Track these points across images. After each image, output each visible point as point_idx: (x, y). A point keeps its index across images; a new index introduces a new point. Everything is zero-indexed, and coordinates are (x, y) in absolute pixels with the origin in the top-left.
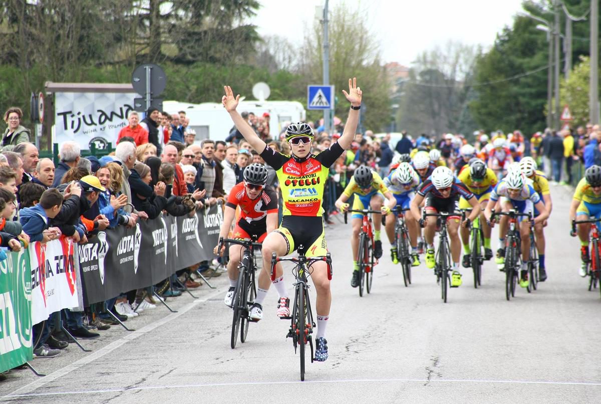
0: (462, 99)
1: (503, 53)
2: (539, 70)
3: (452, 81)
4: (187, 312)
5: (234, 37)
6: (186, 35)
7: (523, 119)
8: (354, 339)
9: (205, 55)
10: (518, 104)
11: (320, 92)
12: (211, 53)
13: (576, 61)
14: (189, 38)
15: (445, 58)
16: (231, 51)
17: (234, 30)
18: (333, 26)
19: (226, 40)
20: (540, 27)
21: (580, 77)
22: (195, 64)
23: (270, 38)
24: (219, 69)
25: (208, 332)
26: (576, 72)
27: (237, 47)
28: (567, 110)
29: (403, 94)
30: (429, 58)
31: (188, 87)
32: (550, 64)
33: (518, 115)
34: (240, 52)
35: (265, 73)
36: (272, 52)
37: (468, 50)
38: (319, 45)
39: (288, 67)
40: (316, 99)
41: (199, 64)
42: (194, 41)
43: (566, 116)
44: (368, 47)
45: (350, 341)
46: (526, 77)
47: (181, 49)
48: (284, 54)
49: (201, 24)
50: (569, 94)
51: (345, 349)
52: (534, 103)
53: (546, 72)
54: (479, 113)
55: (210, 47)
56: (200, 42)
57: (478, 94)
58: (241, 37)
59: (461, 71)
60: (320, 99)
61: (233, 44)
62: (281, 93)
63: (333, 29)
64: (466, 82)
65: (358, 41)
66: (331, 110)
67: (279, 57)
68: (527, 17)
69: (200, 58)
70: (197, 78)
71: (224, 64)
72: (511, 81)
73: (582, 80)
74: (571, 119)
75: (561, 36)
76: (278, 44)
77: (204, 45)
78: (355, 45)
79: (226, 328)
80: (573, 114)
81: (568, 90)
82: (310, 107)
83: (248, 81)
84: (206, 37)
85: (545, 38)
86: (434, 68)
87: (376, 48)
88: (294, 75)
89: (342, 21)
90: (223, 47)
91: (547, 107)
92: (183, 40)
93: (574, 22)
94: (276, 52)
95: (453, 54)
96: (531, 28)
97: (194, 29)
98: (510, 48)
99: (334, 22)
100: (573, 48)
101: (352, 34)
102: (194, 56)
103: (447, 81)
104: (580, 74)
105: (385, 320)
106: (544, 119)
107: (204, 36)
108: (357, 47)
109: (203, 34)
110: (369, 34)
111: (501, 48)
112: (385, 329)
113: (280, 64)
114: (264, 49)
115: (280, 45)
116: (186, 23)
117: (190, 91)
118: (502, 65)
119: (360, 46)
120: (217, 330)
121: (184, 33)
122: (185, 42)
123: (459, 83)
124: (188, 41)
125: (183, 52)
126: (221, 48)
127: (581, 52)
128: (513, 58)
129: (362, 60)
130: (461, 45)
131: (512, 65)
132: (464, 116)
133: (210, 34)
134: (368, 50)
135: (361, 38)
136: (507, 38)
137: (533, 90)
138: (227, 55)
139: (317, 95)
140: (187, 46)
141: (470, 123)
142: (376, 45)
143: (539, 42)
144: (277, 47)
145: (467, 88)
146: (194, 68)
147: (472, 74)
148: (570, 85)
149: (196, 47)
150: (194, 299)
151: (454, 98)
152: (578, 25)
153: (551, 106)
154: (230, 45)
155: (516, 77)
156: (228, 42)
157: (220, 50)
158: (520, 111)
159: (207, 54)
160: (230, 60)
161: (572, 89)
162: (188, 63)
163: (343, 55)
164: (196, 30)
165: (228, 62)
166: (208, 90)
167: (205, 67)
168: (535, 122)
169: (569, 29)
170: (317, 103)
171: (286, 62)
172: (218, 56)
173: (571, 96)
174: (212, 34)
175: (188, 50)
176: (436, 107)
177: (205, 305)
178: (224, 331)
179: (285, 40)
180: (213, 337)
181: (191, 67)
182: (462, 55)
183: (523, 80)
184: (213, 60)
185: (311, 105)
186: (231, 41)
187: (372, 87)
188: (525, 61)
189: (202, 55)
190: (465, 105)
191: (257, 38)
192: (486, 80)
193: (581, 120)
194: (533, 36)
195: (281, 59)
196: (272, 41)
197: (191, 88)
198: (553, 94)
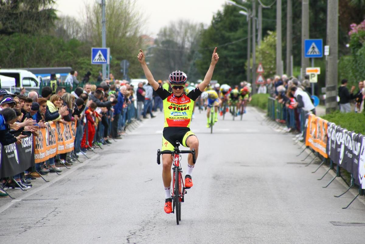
0: (190, 59)
1: (217, 29)
2: (241, 40)
3: (183, 47)
4: (6, 210)
5: (40, 16)
6: (8, 15)
7: (230, 72)
8: (132, 232)
9: (20, 28)
10: (227, 62)
11: (100, 52)
12: (25, 27)
13: (265, 34)
14: (10, 17)
15: (178, 32)
16: (38, 26)
17: (41, 12)
18: (107, 10)
19: (35, 18)
20: (242, 12)
21: (268, 45)
22: (14, 34)
23: (64, 18)
24: (30, 37)
25: (22, 226)
26: (265, 41)
27: (42, 22)
28: (260, 66)
29: (152, 55)
30: (168, 33)
31: (9, 49)
32: (249, 36)
33: (227, 70)
34: (44, 26)
35: (61, 41)
36: (65, 27)
37: (193, 28)
38: (98, 22)
39: (76, 37)
40: (97, 57)
41: (17, 34)
42: (13, 19)
43: (260, 70)
44: (130, 24)
45: (130, 234)
46: (232, 45)
47: (4, 24)
48: (73, 29)
49: (18, 7)
50: (260, 56)
51: (126, 241)
52: (238, 61)
53: (245, 41)
54: (202, 68)
55: (24, 23)
56: (17, 20)
57: (201, 55)
58: (45, 16)
59: (188, 41)
60: (100, 57)
61: (39, 21)
62: (73, 54)
63: (107, 12)
64: (191, 48)
65: (124, 20)
66: (107, 65)
67: (70, 31)
68: (233, 5)
69: (17, 30)
70: (15, 43)
71: (33, 35)
72: (222, 47)
73: (269, 47)
74: (263, 72)
75: (256, 18)
76: (69, 23)
77: (20, 21)
78: (122, 22)
79: (35, 223)
80: (264, 68)
81: (260, 53)
82: (93, 62)
83: (50, 46)
84: (21, 16)
85: (246, 20)
86: (171, 39)
87: (135, 25)
88: (80, 42)
89: (112, 6)
90: (33, 23)
91: (247, 64)
92: (6, 18)
93: (263, 9)
94: (68, 28)
95: (183, 30)
96: (235, 13)
97: (13, 11)
98: (222, 26)
99: (107, 7)
100: (263, 26)
101: (119, 15)
102: (13, 29)
103: (179, 48)
104: (268, 43)
105: (154, 216)
106: (244, 72)
107: (20, 15)
108: (123, 24)
109: (19, 14)
110: (131, 15)
111: (216, 26)
112: (155, 224)
113: (71, 35)
114: (60, 26)
115: (71, 24)
116: (8, 7)
117: (11, 51)
118: (217, 37)
119: (125, 23)
120: (29, 225)
121: (6, 13)
122: (7, 19)
123: (187, 48)
124: (9, 19)
125: (6, 26)
126: (31, 24)
127: (268, 28)
128: (223, 32)
129: (126, 32)
130: (188, 24)
131: (223, 37)
132: (191, 70)
133: (24, 14)
134: (130, 26)
135: (125, 18)
136: (219, 20)
137: (237, 53)
138: (36, 28)
139: (98, 54)
140: (9, 22)
141: (195, 75)
142: (136, 23)
143: (241, 22)
144: (68, 25)
145: (193, 52)
146: (12, 37)
147: (195, 43)
148: (262, 50)
149: (14, 22)
150: (12, 199)
151: (184, 59)
152: (266, 11)
153: (250, 63)
154: (38, 21)
155: (226, 44)
156: (36, 20)
157: (30, 25)
158: (228, 67)
159: (22, 28)
160: (38, 32)
161: (263, 53)
162: (9, 34)
163: (114, 29)
164: (14, 12)
165: (36, 33)
166: (23, 51)
167: (21, 36)
168: (238, 74)
169: (260, 14)
170: (98, 60)
171: (75, 34)
172: (29, 29)
173: (262, 57)
174: (26, 14)
175: (9, 25)
176: (172, 64)
177: (19, 204)
178: (34, 226)
179: (74, 20)
180: (26, 231)
181: (11, 36)
182: (189, 31)
183: (230, 47)
184: (26, 32)
185: (94, 61)
186: (38, 19)
187: (134, 50)
188: (232, 34)
189: (19, 28)
190: (192, 63)
191: (56, 18)
192: (206, 46)
193: (269, 72)
194: (237, 18)
195: (71, 32)
196: (65, 20)
197: (11, 50)
198: (251, 56)
